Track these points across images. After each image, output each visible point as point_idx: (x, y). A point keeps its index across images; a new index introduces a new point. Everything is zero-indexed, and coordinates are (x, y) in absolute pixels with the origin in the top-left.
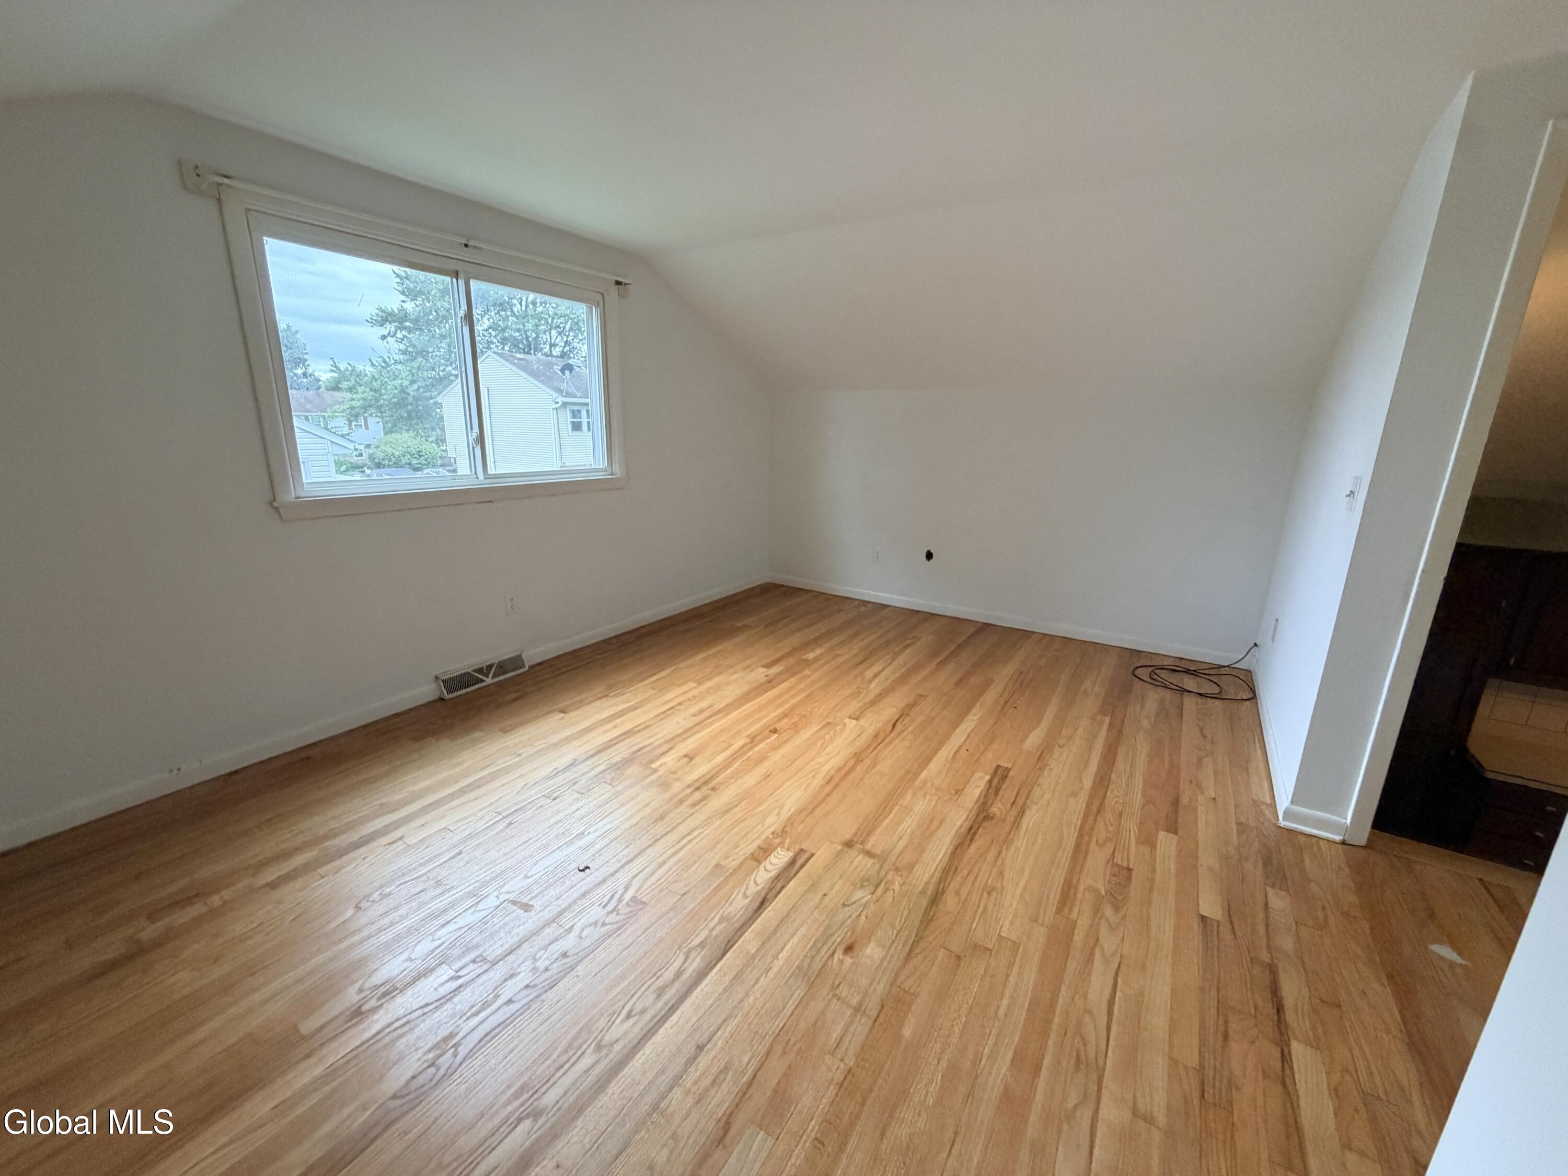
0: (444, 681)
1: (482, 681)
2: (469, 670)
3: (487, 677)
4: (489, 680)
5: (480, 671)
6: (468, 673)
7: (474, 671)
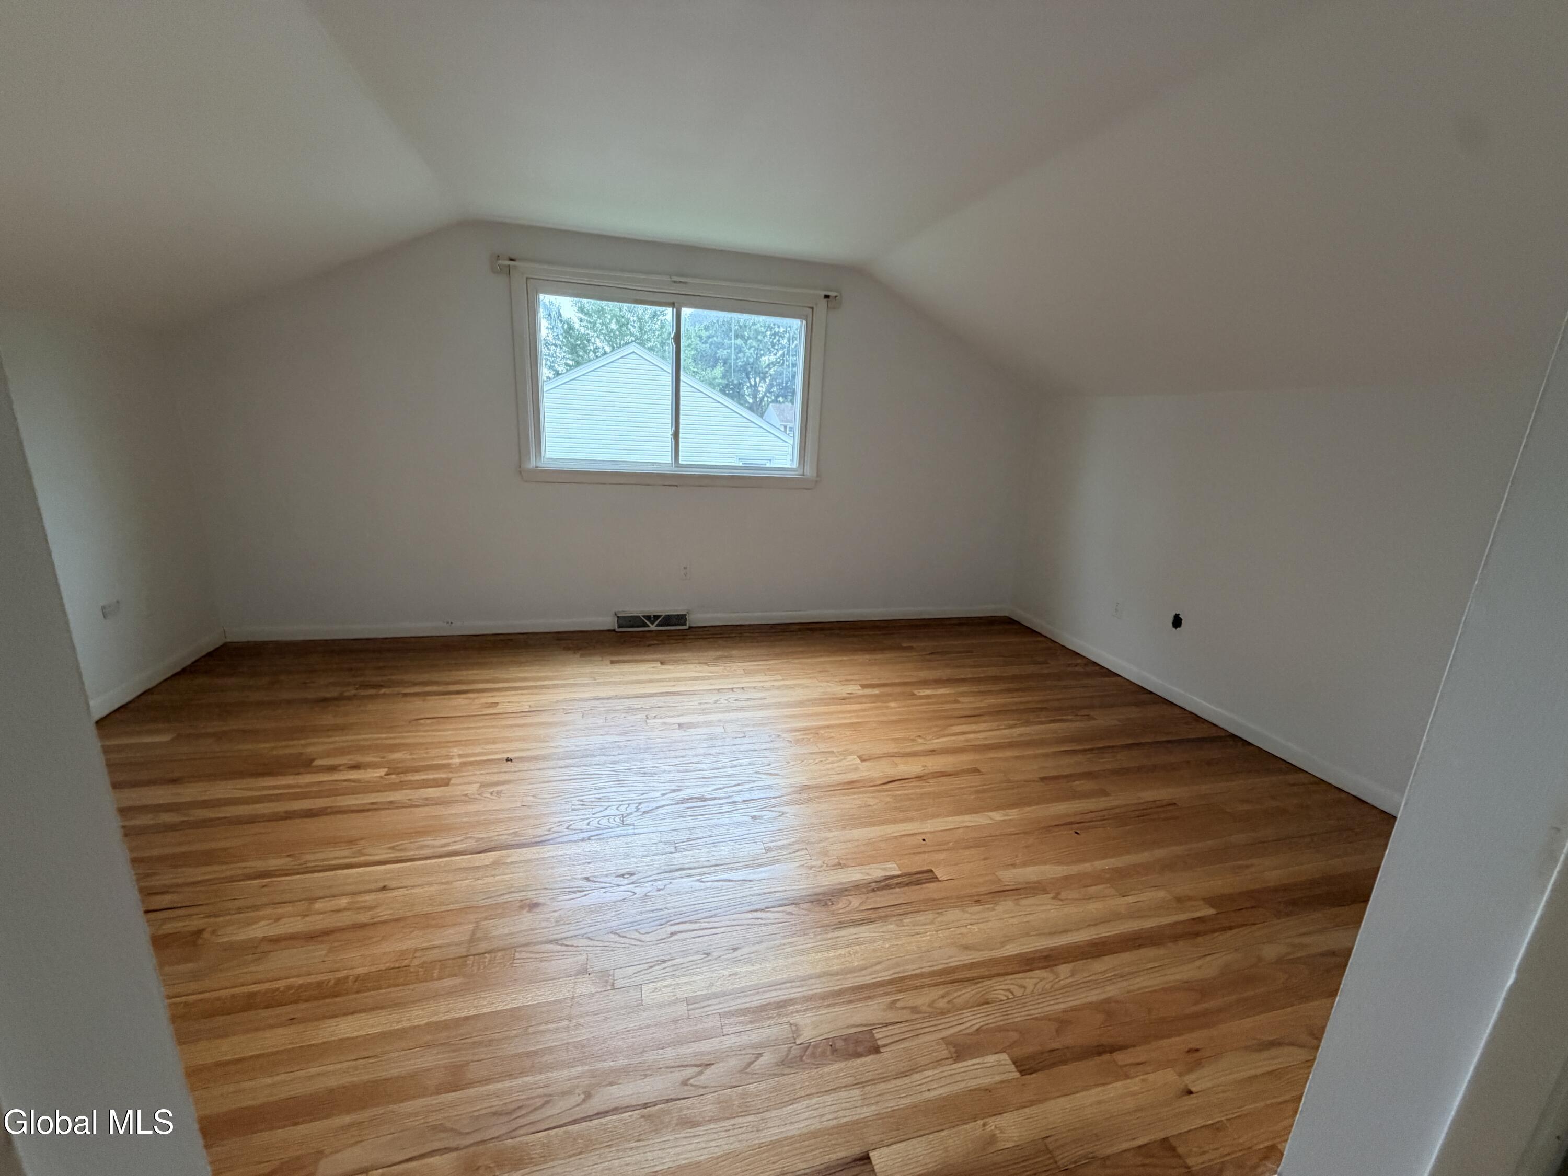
0: (618, 617)
1: (648, 626)
2: (640, 615)
3: (652, 623)
4: (653, 627)
5: (648, 618)
6: (638, 617)
7: (644, 616)
